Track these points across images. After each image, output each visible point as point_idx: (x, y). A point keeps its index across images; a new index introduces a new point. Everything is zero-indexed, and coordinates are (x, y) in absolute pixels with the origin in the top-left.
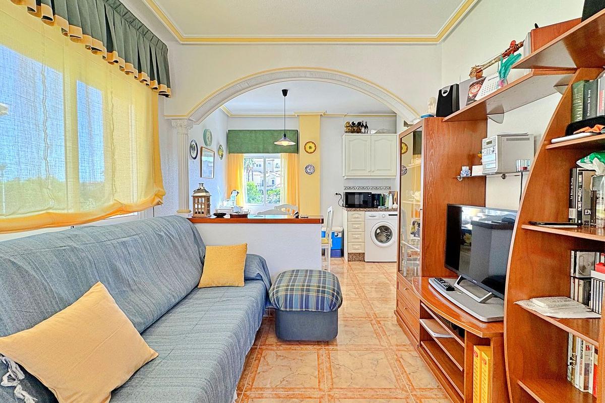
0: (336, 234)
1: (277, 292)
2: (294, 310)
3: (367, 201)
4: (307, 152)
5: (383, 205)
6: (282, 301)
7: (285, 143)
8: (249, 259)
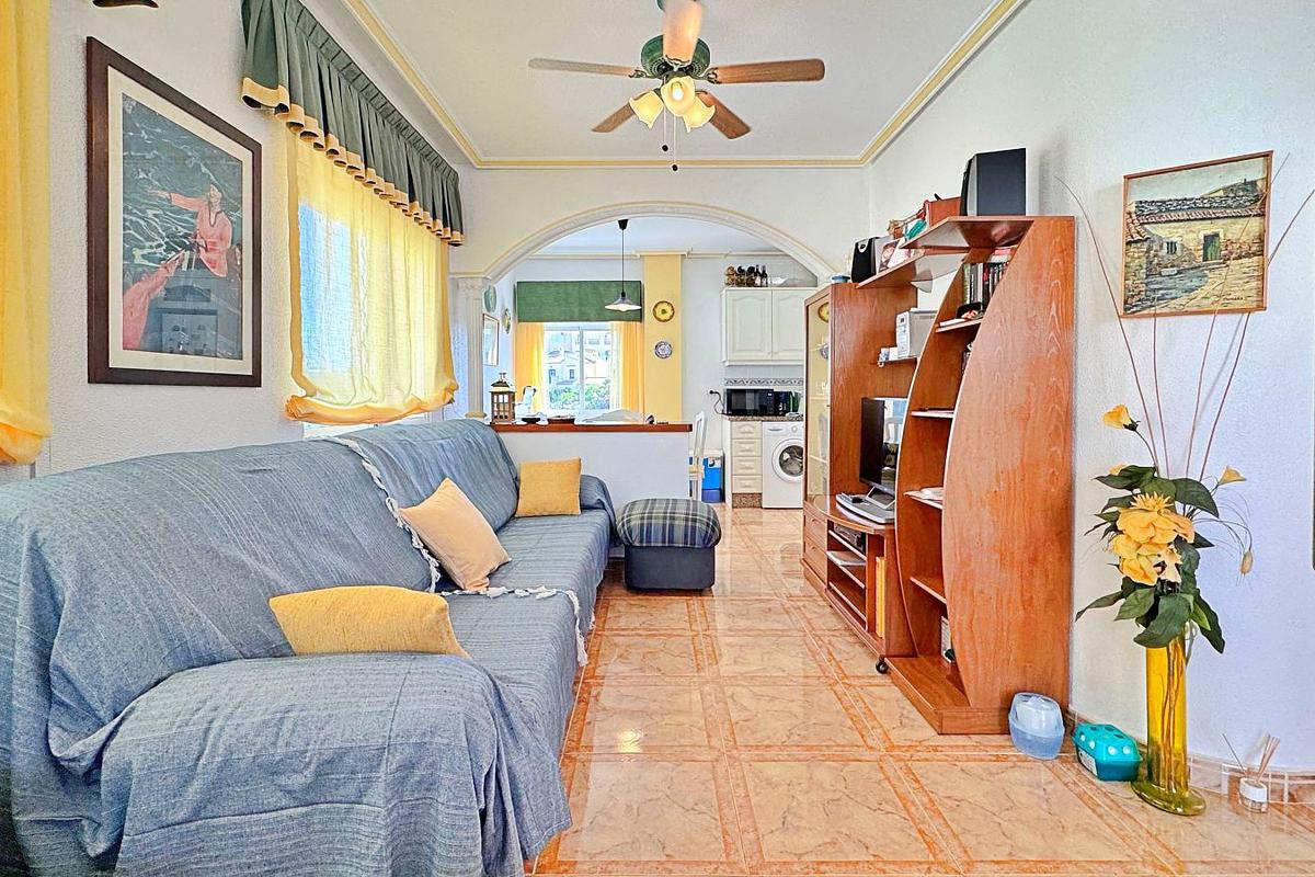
0: (710, 462)
1: (629, 521)
2: (653, 544)
3: (765, 407)
4: (658, 319)
5: (795, 410)
6: (636, 533)
7: (624, 307)
8: (585, 481)
